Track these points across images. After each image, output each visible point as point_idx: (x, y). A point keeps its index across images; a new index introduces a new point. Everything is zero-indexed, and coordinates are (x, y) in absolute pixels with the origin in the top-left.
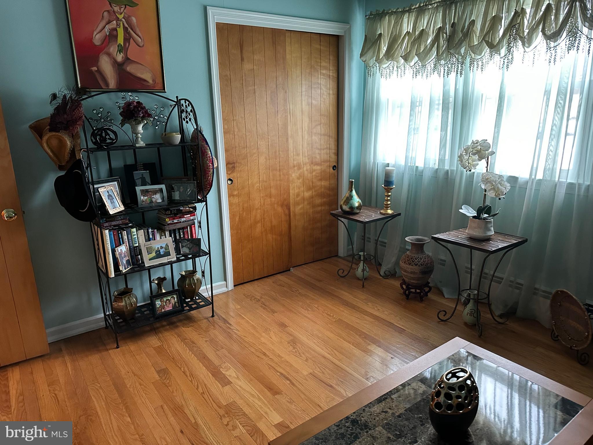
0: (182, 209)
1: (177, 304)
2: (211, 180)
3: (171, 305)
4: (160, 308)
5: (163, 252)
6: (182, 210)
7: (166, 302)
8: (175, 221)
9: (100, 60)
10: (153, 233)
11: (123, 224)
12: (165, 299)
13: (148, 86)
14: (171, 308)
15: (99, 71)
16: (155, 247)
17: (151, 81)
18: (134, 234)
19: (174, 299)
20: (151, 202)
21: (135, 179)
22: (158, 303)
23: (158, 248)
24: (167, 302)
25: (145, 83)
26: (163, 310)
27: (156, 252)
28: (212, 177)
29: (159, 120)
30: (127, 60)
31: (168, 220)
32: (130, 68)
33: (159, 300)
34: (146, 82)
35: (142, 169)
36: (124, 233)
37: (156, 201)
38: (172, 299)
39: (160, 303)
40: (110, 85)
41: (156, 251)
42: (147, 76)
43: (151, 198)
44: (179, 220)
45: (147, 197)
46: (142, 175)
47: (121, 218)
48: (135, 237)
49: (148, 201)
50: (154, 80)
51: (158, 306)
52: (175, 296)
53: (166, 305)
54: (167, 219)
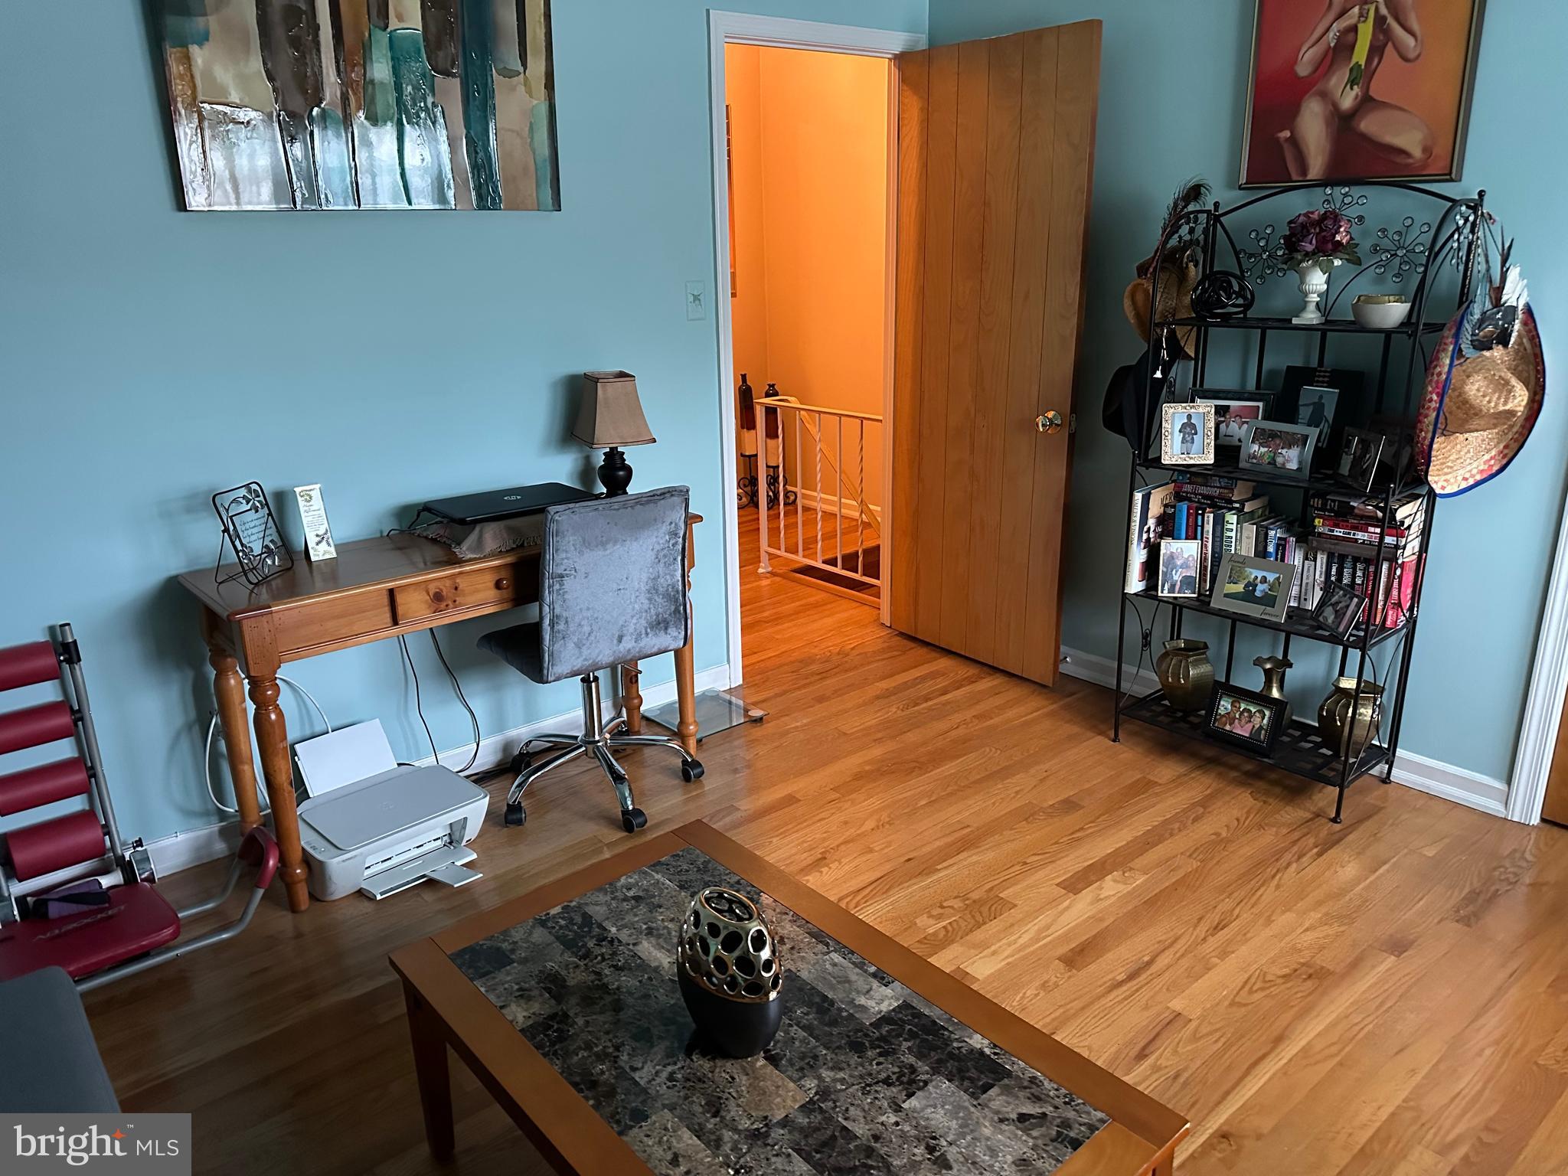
0: (1355, 504)
1: (1263, 732)
2: (1427, 442)
3: (1250, 726)
4: (1224, 719)
5: (1262, 591)
6: (1354, 507)
7: (1242, 713)
8: (1338, 532)
9: (1303, 109)
10: (1283, 542)
11: (1222, 499)
12: (1243, 706)
13: (1408, 165)
14: (1245, 731)
15: (1294, 142)
16: (1251, 573)
17: (1417, 152)
18: (1229, 526)
19: (1263, 719)
20: (1273, 462)
21: (1300, 403)
22: (1225, 705)
23: (1256, 577)
24: (1246, 714)
25: (1401, 159)
26: (1228, 727)
27: (1246, 586)
28: (1430, 435)
29: (1406, 259)
30: (1366, 102)
31: (1319, 522)
32: (1369, 125)
33: (1231, 701)
34: (1403, 156)
35: (1323, 382)
36: (1208, 517)
37: (1284, 464)
38: (1257, 714)
39: (1229, 707)
40: (1311, 171)
41: (1249, 582)
42: (1409, 139)
43: (1275, 454)
44: (1349, 534)
45: (1266, 449)
46: (1321, 397)
47: (1220, 482)
48: (1229, 534)
49: (1266, 460)
50: (1427, 150)
51: (1222, 711)
52: (1267, 713)
53: (1240, 719)
54: (1317, 521)
